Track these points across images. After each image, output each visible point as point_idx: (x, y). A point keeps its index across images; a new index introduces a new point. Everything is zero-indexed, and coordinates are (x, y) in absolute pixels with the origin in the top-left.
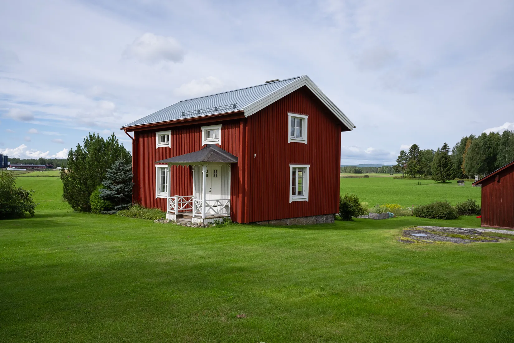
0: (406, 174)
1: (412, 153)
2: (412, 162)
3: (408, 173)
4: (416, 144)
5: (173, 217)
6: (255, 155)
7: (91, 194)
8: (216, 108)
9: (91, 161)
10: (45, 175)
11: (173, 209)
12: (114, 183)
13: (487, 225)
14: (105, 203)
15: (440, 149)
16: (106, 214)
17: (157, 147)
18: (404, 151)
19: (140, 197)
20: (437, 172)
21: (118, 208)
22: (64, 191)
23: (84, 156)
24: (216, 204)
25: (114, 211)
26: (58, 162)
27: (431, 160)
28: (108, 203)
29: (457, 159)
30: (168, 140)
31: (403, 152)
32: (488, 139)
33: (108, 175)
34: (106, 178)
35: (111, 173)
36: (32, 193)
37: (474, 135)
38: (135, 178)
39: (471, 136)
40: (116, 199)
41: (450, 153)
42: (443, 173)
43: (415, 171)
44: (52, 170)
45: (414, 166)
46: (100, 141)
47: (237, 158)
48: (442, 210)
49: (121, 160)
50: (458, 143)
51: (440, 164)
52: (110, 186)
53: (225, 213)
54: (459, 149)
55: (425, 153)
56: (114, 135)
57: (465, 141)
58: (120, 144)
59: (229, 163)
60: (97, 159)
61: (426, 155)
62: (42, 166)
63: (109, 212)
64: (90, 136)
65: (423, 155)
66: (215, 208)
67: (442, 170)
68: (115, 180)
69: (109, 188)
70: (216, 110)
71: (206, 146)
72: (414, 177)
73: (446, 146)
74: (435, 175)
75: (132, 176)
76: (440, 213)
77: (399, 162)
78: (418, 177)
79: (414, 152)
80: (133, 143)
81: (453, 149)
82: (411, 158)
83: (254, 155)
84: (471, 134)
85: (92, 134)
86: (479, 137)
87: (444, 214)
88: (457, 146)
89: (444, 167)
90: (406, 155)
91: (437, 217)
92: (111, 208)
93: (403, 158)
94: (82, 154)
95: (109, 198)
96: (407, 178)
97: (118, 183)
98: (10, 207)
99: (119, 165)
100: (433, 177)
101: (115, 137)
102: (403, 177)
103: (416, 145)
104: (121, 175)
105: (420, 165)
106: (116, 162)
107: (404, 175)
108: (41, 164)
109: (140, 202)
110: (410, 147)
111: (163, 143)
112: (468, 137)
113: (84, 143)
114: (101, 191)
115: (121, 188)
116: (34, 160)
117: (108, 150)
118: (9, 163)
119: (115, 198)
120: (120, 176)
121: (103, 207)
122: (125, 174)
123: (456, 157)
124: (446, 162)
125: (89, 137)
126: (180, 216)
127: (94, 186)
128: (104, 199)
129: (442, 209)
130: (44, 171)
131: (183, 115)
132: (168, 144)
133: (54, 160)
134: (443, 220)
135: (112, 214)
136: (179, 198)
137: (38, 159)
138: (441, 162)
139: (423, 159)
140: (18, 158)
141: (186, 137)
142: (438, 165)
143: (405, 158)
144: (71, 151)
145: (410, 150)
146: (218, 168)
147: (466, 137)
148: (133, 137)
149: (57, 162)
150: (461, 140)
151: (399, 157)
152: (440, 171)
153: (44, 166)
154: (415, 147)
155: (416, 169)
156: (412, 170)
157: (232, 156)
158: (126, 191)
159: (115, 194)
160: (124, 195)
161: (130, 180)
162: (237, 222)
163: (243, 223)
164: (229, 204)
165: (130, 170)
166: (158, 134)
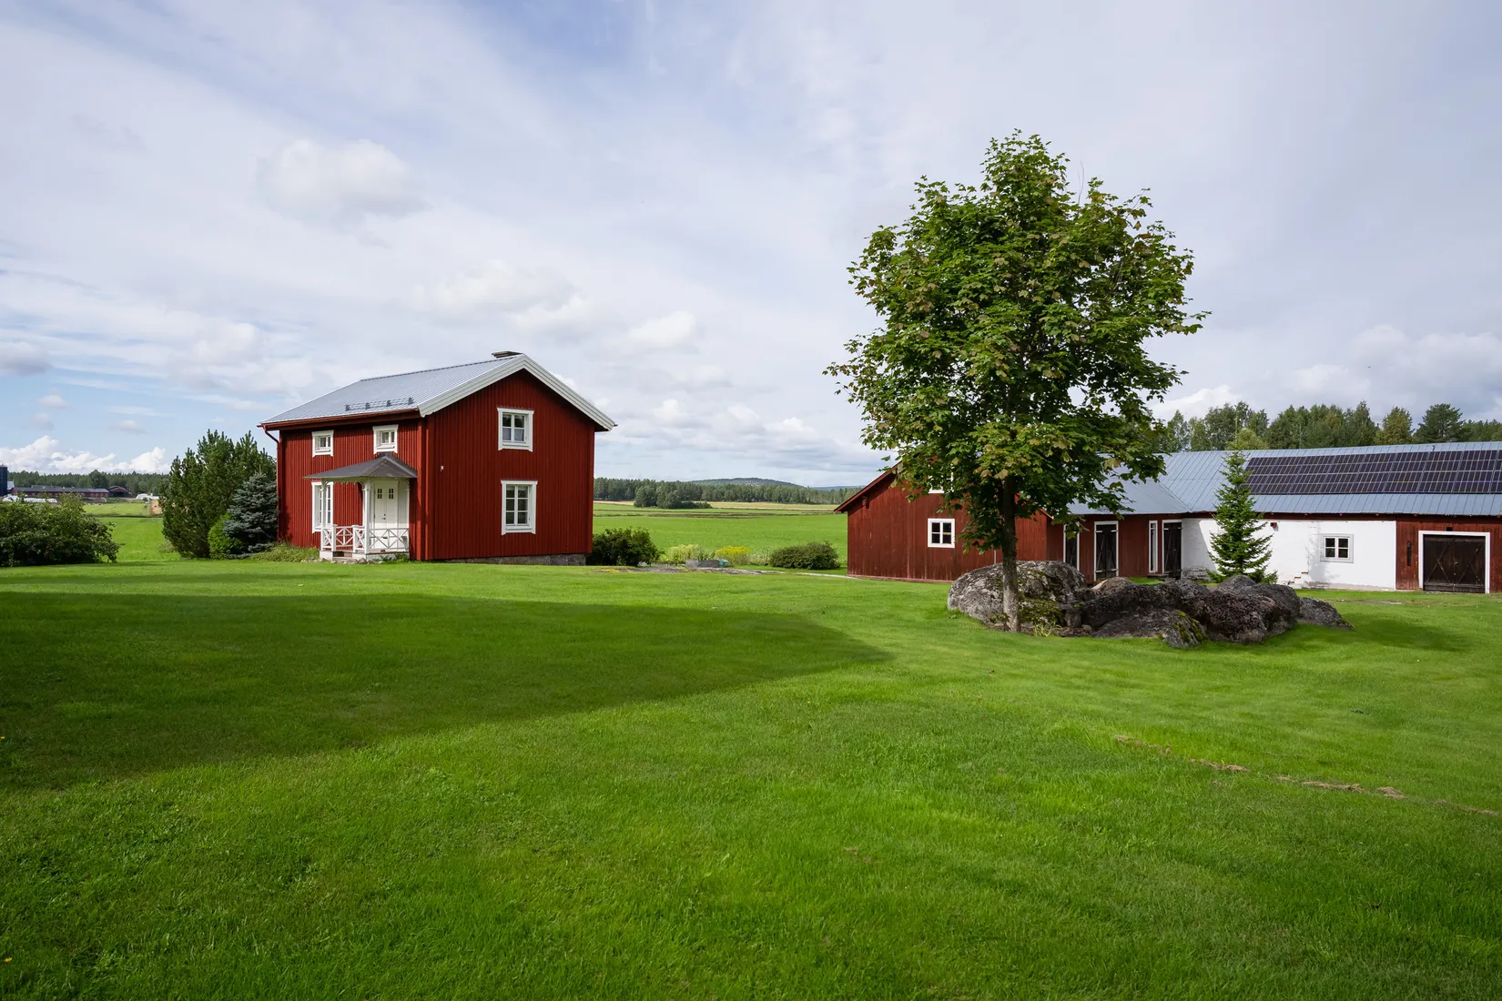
5: (328, 556)
6: (442, 468)
7: (209, 529)
8: (389, 401)
9: (210, 475)
10: (106, 513)
11: (329, 545)
12: (248, 510)
13: (854, 574)
14: (233, 542)
16: (234, 558)
17: (314, 454)
19: (289, 532)
21: (252, 549)
22: (165, 524)
23: (199, 469)
24: (387, 535)
25: (247, 555)
26: (140, 480)
28: (238, 541)
30: (329, 445)
33: (237, 498)
34: (234, 504)
35: (243, 495)
36: (111, 527)
38: (282, 503)
40: (250, 536)
44: (125, 501)
46: (226, 446)
47: (416, 471)
49: (260, 475)
52: (240, 515)
53: (402, 547)
56: (250, 436)
58: (260, 449)
59: (407, 479)
60: (222, 474)
62: (97, 490)
63: (239, 556)
64: (209, 436)
66: (385, 541)
68: (249, 506)
69: (238, 518)
70: (389, 404)
71: (381, 455)
75: (276, 499)
80: (278, 449)
83: (440, 468)
85: (212, 432)
92: (243, 550)
94: (195, 466)
95: (238, 534)
97: (254, 511)
98: (80, 547)
99: (256, 483)
101: (251, 438)
104: (259, 498)
106: (251, 478)
108: (97, 487)
109: (289, 539)
111: (322, 449)
113: (198, 447)
114: (227, 523)
115: (259, 517)
116: (78, 477)
117: (239, 459)
118: (11, 485)
119: (248, 533)
120: (257, 500)
121: (229, 548)
122: (265, 496)
125: (207, 438)
126: (338, 554)
127: (215, 516)
128: (231, 536)
130: (104, 503)
131: (348, 409)
132: (329, 450)
133: (129, 475)
135: (245, 558)
136: (338, 530)
137: (87, 473)
140: (34, 472)
141: (354, 440)
144: (177, 460)
146: (394, 485)
148: (278, 439)
149: (136, 479)
153: (105, 490)
157: (411, 469)
158: (267, 524)
159: (248, 528)
160: (263, 528)
161: (273, 506)
162: (416, 559)
163: (423, 560)
164: (407, 535)
165: (273, 490)
166: (315, 435)
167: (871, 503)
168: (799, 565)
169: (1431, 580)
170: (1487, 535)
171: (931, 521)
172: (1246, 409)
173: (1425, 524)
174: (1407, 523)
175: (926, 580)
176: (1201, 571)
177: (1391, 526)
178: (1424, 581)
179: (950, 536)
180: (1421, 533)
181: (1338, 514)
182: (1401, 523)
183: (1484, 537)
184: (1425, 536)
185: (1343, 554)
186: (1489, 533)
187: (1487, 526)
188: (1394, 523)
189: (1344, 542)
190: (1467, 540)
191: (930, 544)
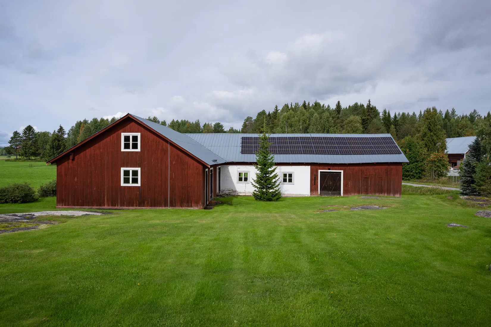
0: (20, 156)
1: (27, 135)
2: (27, 144)
3: (22, 155)
4: (31, 125)
13: (62, 206)
15: (56, 132)
18: (18, 132)
20: (50, 154)
27: (46, 142)
29: (72, 141)
31: (16, 133)
32: (99, 124)
37: (87, 119)
39: (84, 120)
41: (66, 136)
42: (56, 154)
43: (30, 153)
45: (29, 148)
48: (17, 193)
50: (73, 127)
51: (53, 146)
54: (74, 133)
55: (41, 135)
57: (79, 125)
61: (43, 137)
65: (39, 137)
67: (55, 152)
72: (29, 159)
73: (61, 129)
74: (48, 157)
76: (14, 196)
77: (12, 143)
78: (33, 159)
79: (29, 133)
81: (69, 132)
82: (26, 140)
84: (84, 119)
86: (91, 121)
87: (18, 197)
88: (72, 130)
89: (57, 149)
90: (19, 137)
91: (10, 201)
93: (16, 139)
96: (21, 160)
100: (46, 159)
102: (16, 160)
103: (31, 127)
105: (35, 147)
107: (18, 157)
110: (24, 128)
112: (82, 121)
123: (71, 139)
124: (59, 144)
129: (17, 191)
134: (18, 204)
138: (54, 144)
139: (39, 142)
142: (51, 147)
143: (19, 140)
145: (24, 131)
147: (80, 121)
150: (76, 124)
151: (12, 138)
152: (53, 153)
154: (29, 129)
155: (30, 151)
156: (26, 151)
167: (76, 158)
168: (12, 200)
169: (322, 190)
170: (342, 171)
171: (123, 169)
172: (157, 120)
173: (321, 167)
174: (314, 166)
175: (119, 207)
176: (229, 190)
177: (308, 168)
178: (320, 191)
179: (137, 179)
180: (319, 171)
181: (290, 163)
182: (312, 167)
183: (341, 172)
184: (320, 172)
185: (290, 181)
186: (343, 171)
187: (342, 167)
188: (309, 167)
189: (290, 175)
190: (335, 174)
191: (122, 184)
